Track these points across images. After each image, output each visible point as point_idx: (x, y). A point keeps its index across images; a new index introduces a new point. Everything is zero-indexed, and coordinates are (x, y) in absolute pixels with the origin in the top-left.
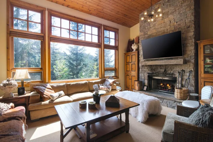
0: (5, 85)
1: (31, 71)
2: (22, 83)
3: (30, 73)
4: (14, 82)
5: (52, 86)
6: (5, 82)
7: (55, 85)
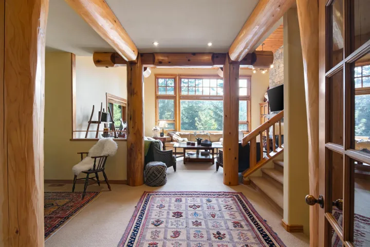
0: (154, 130)
1: (170, 122)
2: (163, 130)
3: (169, 124)
4: (158, 128)
5: (180, 134)
6: (154, 128)
7: (182, 133)
